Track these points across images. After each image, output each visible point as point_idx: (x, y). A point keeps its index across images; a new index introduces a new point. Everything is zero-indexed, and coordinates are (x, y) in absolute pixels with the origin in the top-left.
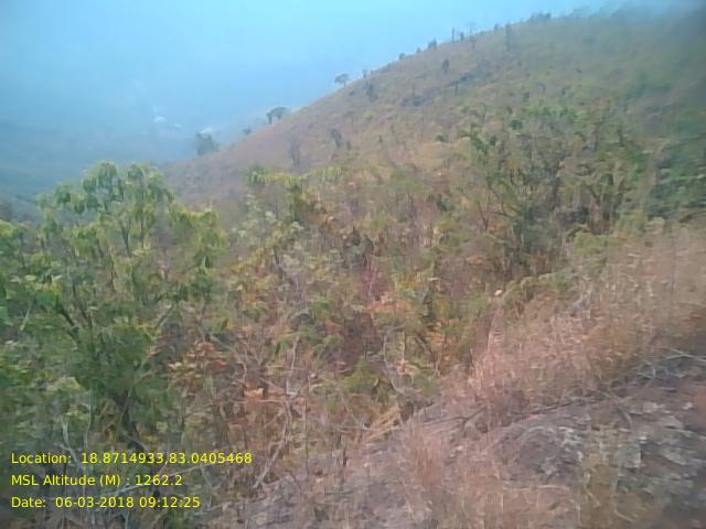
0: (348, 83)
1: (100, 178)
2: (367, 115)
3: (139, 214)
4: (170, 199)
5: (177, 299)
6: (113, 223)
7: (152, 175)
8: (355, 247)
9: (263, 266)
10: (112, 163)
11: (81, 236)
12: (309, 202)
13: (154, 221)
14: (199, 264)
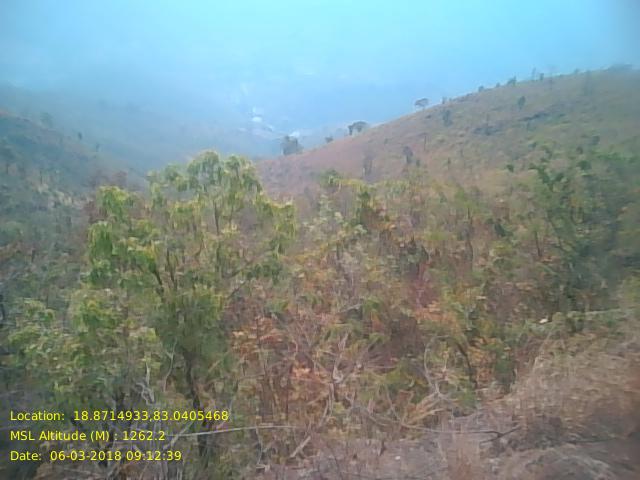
0: (427, 107)
1: (204, 164)
2: (440, 137)
3: (231, 199)
4: (259, 189)
5: (249, 276)
6: (209, 204)
7: (247, 167)
8: (411, 256)
9: (325, 259)
10: (216, 152)
11: (180, 211)
12: (375, 208)
13: (242, 207)
14: (273, 249)
